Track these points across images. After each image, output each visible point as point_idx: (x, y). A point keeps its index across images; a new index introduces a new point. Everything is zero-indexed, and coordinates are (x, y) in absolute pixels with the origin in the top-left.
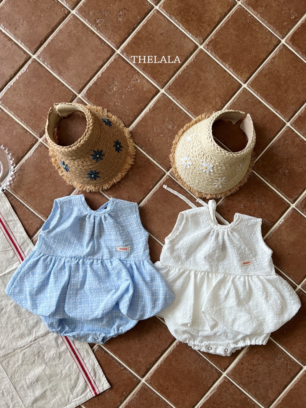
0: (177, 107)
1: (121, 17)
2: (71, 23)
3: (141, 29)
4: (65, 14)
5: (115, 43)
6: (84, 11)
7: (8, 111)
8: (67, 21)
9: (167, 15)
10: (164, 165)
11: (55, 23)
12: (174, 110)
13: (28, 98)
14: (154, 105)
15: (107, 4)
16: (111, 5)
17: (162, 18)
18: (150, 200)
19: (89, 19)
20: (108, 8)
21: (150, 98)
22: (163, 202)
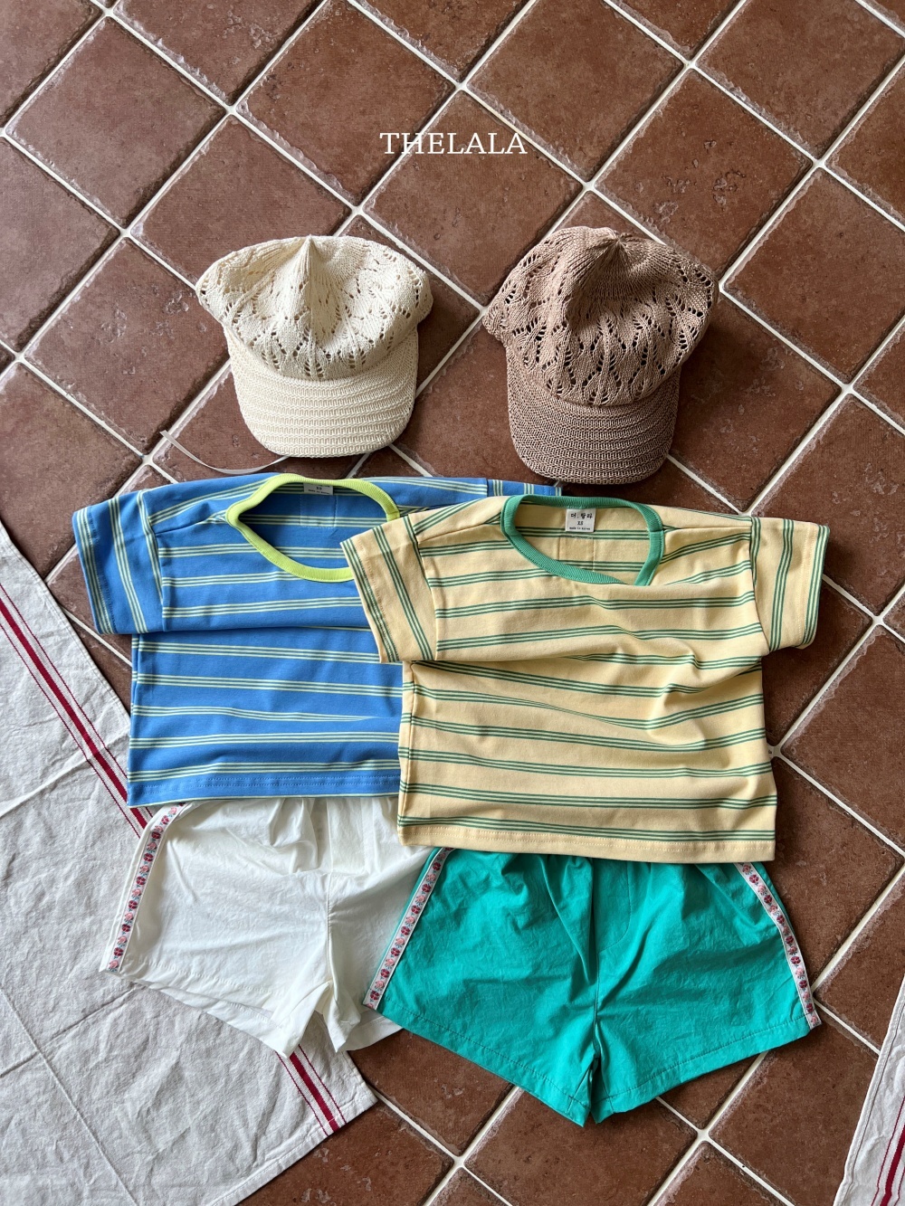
0: (895, 433)
1: (725, 193)
2: (588, 216)
3: (783, 224)
4: (570, 193)
5: (711, 266)
6: (622, 184)
7: (420, 464)
8: (576, 211)
9: (850, 183)
10: (868, 598)
11: (545, 219)
12: (887, 442)
13: (475, 425)
14: (828, 429)
15: (685, 162)
16: (696, 163)
17: (837, 191)
18: (833, 700)
19: (636, 203)
20: (688, 171)
21: (817, 413)
22: (872, 705)
